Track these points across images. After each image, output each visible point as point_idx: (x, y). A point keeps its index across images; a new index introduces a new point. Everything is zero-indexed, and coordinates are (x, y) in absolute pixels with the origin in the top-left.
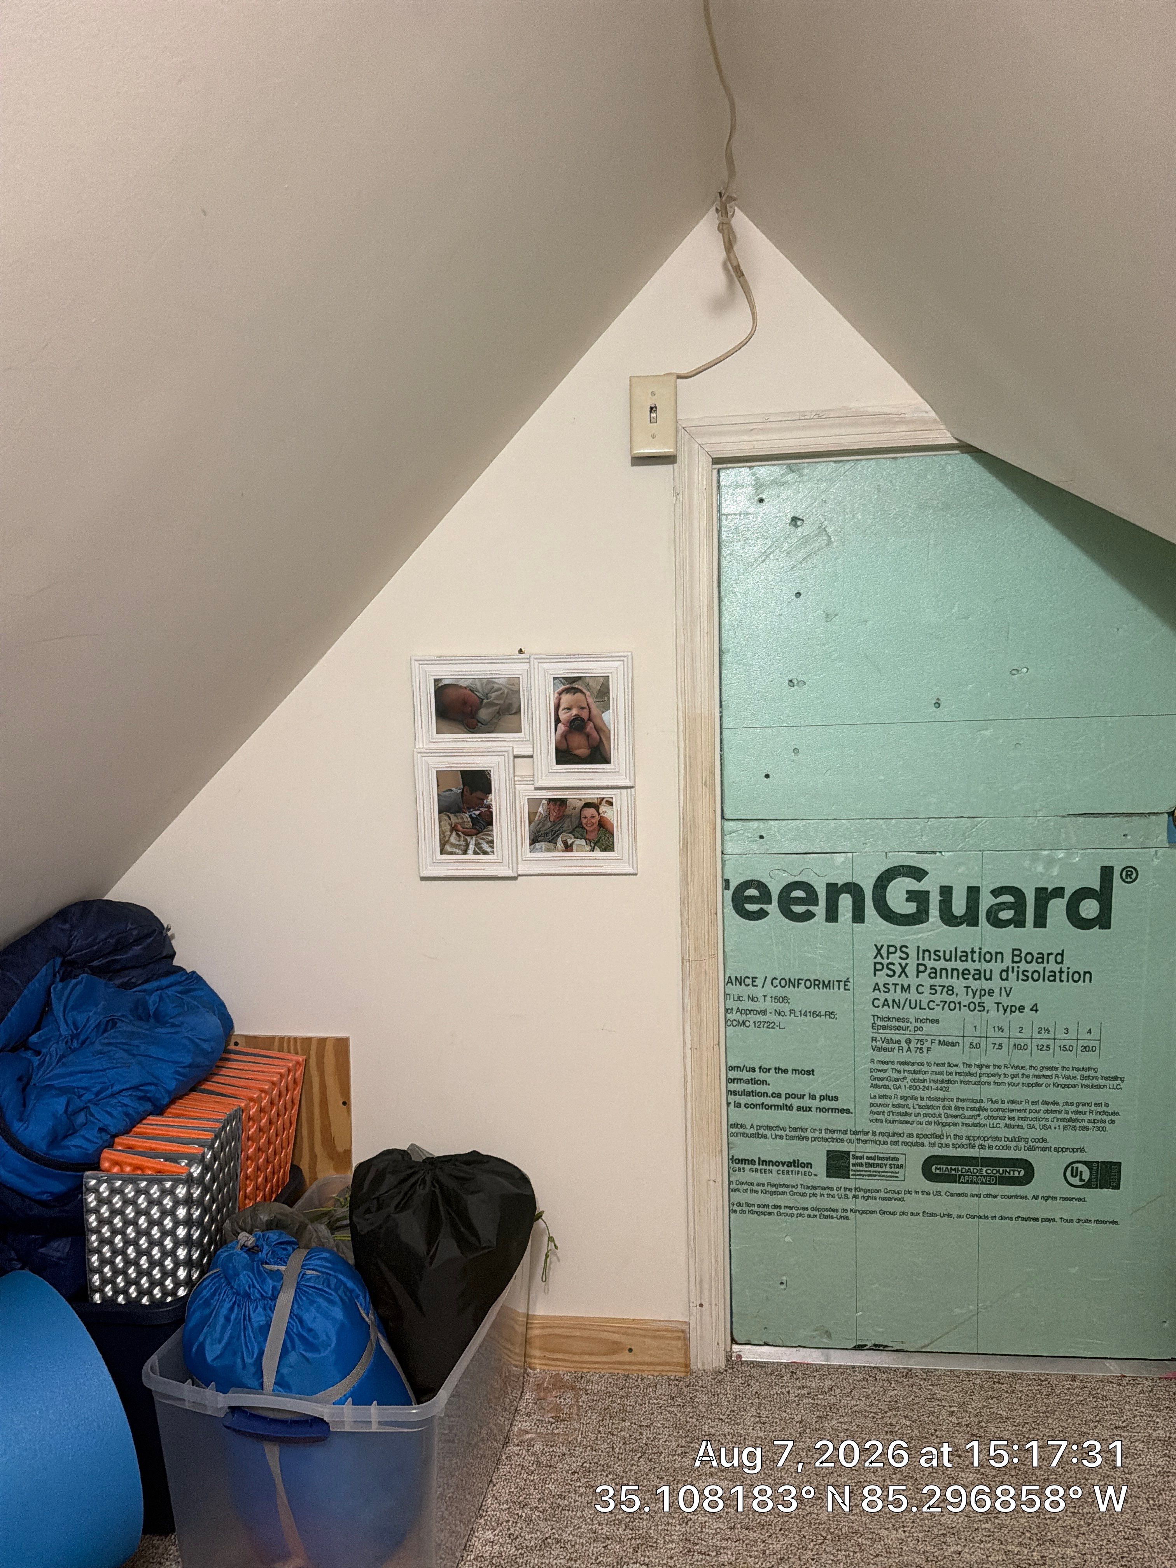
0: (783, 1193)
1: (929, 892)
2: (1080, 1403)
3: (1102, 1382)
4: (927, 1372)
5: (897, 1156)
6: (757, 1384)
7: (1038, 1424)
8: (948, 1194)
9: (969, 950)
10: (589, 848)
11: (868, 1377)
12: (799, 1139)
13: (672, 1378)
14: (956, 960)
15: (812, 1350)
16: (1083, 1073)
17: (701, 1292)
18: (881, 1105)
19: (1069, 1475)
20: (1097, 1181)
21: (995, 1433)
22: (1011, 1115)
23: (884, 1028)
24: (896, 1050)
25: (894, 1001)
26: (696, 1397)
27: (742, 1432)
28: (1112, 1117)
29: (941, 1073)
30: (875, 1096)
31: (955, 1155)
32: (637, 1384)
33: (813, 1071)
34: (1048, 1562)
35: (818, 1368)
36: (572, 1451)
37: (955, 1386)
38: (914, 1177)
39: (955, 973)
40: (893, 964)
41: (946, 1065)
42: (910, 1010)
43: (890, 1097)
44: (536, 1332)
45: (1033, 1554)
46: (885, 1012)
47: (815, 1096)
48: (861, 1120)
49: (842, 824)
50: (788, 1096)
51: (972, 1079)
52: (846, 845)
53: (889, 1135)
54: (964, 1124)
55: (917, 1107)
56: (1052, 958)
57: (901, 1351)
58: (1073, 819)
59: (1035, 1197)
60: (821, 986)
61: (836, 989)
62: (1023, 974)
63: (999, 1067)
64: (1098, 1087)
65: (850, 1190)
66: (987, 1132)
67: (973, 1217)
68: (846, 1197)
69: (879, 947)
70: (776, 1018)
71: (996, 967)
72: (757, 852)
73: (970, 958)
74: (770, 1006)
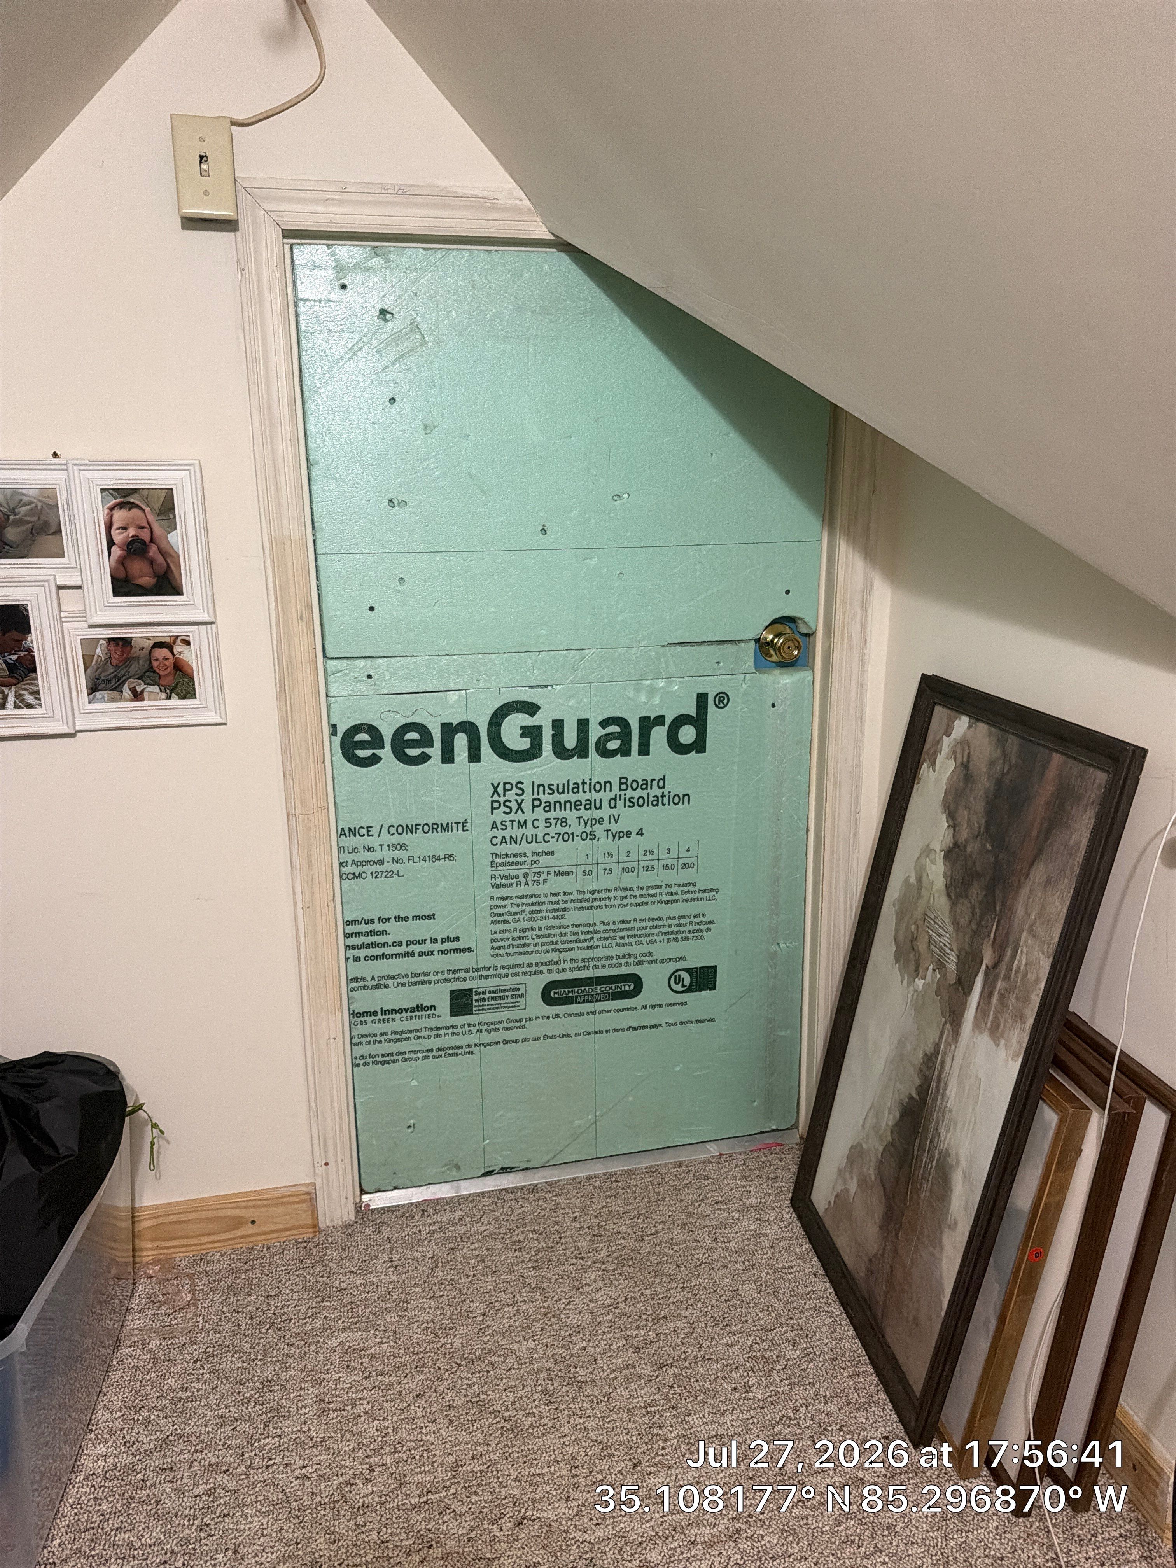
0: (406, 1039)
2: (686, 1186)
3: (704, 1163)
4: (550, 1184)
5: (517, 986)
6: (389, 1229)
7: (651, 1213)
8: (566, 1015)
9: (580, 782)
11: (496, 1200)
12: (422, 983)
13: (300, 1240)
14: (568, 793)
15: (442, 1184)
16: (683, 888)
17: (326, 1152)
18: (501, 940)
19: (678, 1254)
22: (621, 934)
23: (503, 864)
25: (511, 837)
26: (325, 1255)
27: (374, 1279)
28: (709, 926)
29: (557, 902)
30: (496, 931)
32: (262, 1254)
33: (434, 915)
34: (662, 1337)
35: (449, 1201)
36: (193, 1339)
37: (577, 1193)
38: (534, 1005)
39: (568, 805)
40: (510, 801)
41: (562, 894)
42: (527, 844)
43: (510, 931)
44: (145, 1224)
45: (651, 1333)
46: (502, 849)
47: (437, 939)
48: (483, 957)
49: (455, 660)
50: (409, 943)
51: (585, 905)
52: (460, 683)
53: (509, 968)
54: (578, 948)
55: (535, 937)
56: (655, 783)
57: (527, 1169)
58: (673, 648)
59: (644, 1007)
60: (439, 829)
61: (455, 831)
62: (630, 801)
63: (610, 891)
64: (697, 899)
65: (474, 1025)
66: (599, 953)
67: (589, 1033)
68: (470, 1032)
69: (496, 785)
70: (395, 867)
71: (605, 796)
72: (365, 693)
73: (581, 790)
74: (388, 854)
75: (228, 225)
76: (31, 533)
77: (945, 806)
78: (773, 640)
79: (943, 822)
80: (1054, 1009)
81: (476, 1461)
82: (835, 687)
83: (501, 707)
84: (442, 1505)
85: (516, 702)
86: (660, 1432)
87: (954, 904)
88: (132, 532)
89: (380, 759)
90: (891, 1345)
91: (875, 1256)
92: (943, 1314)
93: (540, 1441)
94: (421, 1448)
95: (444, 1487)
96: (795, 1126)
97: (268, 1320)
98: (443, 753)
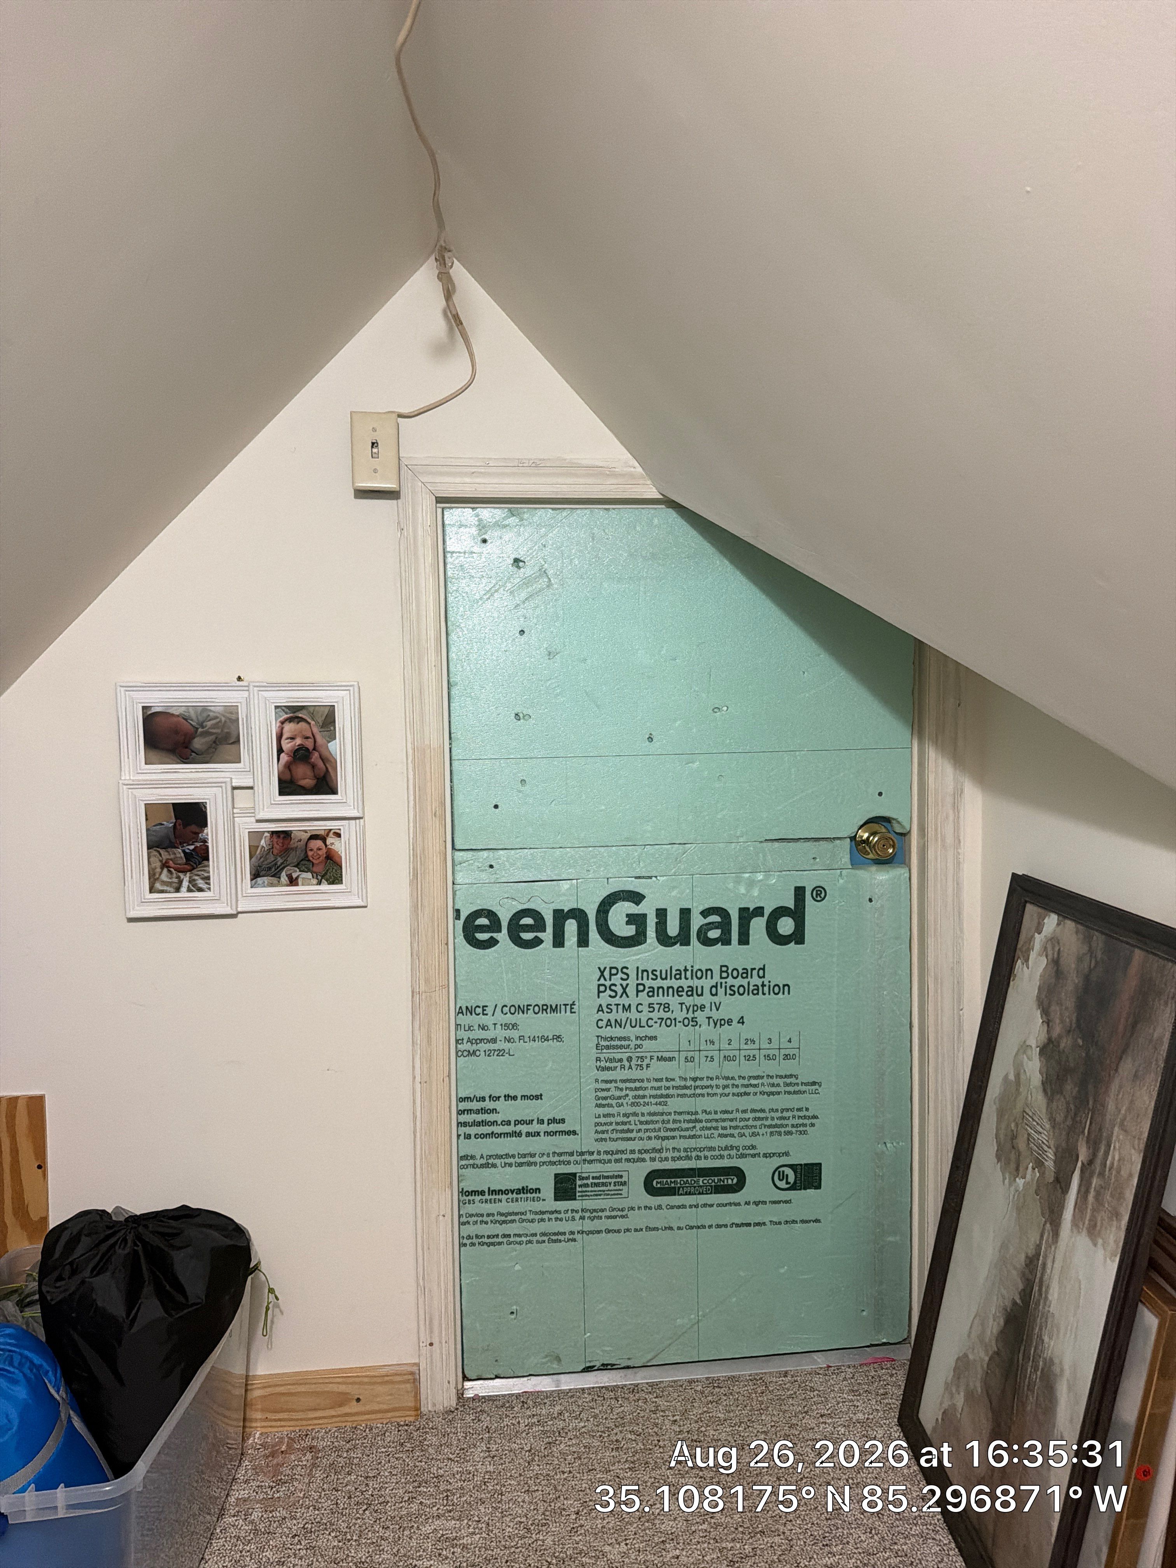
0: (513, 1221)
1: (646, 914)
2: (791, 1397)
3: (810, 1374)
4: (652, 1385)
5: (620, 1173)
6: (488, 1418)
7: (753, 1422)
8: (668, 1207)
9: (682, 969)
10: (315, 881)
11: (596, 1397)
12: (528, 1165)
13: (402, 1423)
14: (671, 979)
15: (544, 1377)
16: (785, 1080)
17: (431, 1332)
18: (605, 1124)
20: (801, 1183)
21: (713, 1435)
22: (724, 1124)
23: (608, 1047)
24: (619, 1068)
25: (616, 1020)
26: (425, 1439)
27: (471, 1468)
28: (814, 1121)
29: (659, 1088)
30: (599, 1115)
31: (674, 1168)
32: (364, 1434)
33: (541, 1095)
34: (758, 1552)
35: (548, 1395)
36: (293, 1514)
37: (678, 1396)
38: (637, 1194)
39: (671, 990)
40: (615, 985)
41: (664, 1080)
42: (631, 1028)
43: (613, 1115)
44: (257, 1393)
45: (746, 1547)
46: (608, 1032)
47: (543, 1120)
48: (588, 1141)
49: (568, 853)
50: (517, 1122)
51: (688, 1092)
52: (571, 872)
53: (612, 1153)
54: (680, 1137)
55: (638, 1123)
56: (755, 972)
57: (628, 1367)
58: (770, 844)
59: (748, 1203)
60: (549, 1010)
61: (563, 1012)
62: (731, 990)
63: (712, 1079)
64: (800, 1092)
65: (577, 1211)
66: (702, 1143)
67: (692, 1227)
68: (574, 1219)
69: (602, 969)
70: (506, 1046)
71: (707, 983)
72: (487, 881)
73: (683, 976)
74: (500, 1033)
75: (392, 495)
76: (215, 742)
77: (1039, 1002)
78: (868, 838)
79: (1038, 1017)
80: (1147, 1206)
82: (929, 883)
83: (608, 896)
85: (623, 891)
87: (1050, 1100)
89: (498, 942)
91: (982, 1478)
92: (1052, 1541)
96: (906, 1338)
98: (554, 937)
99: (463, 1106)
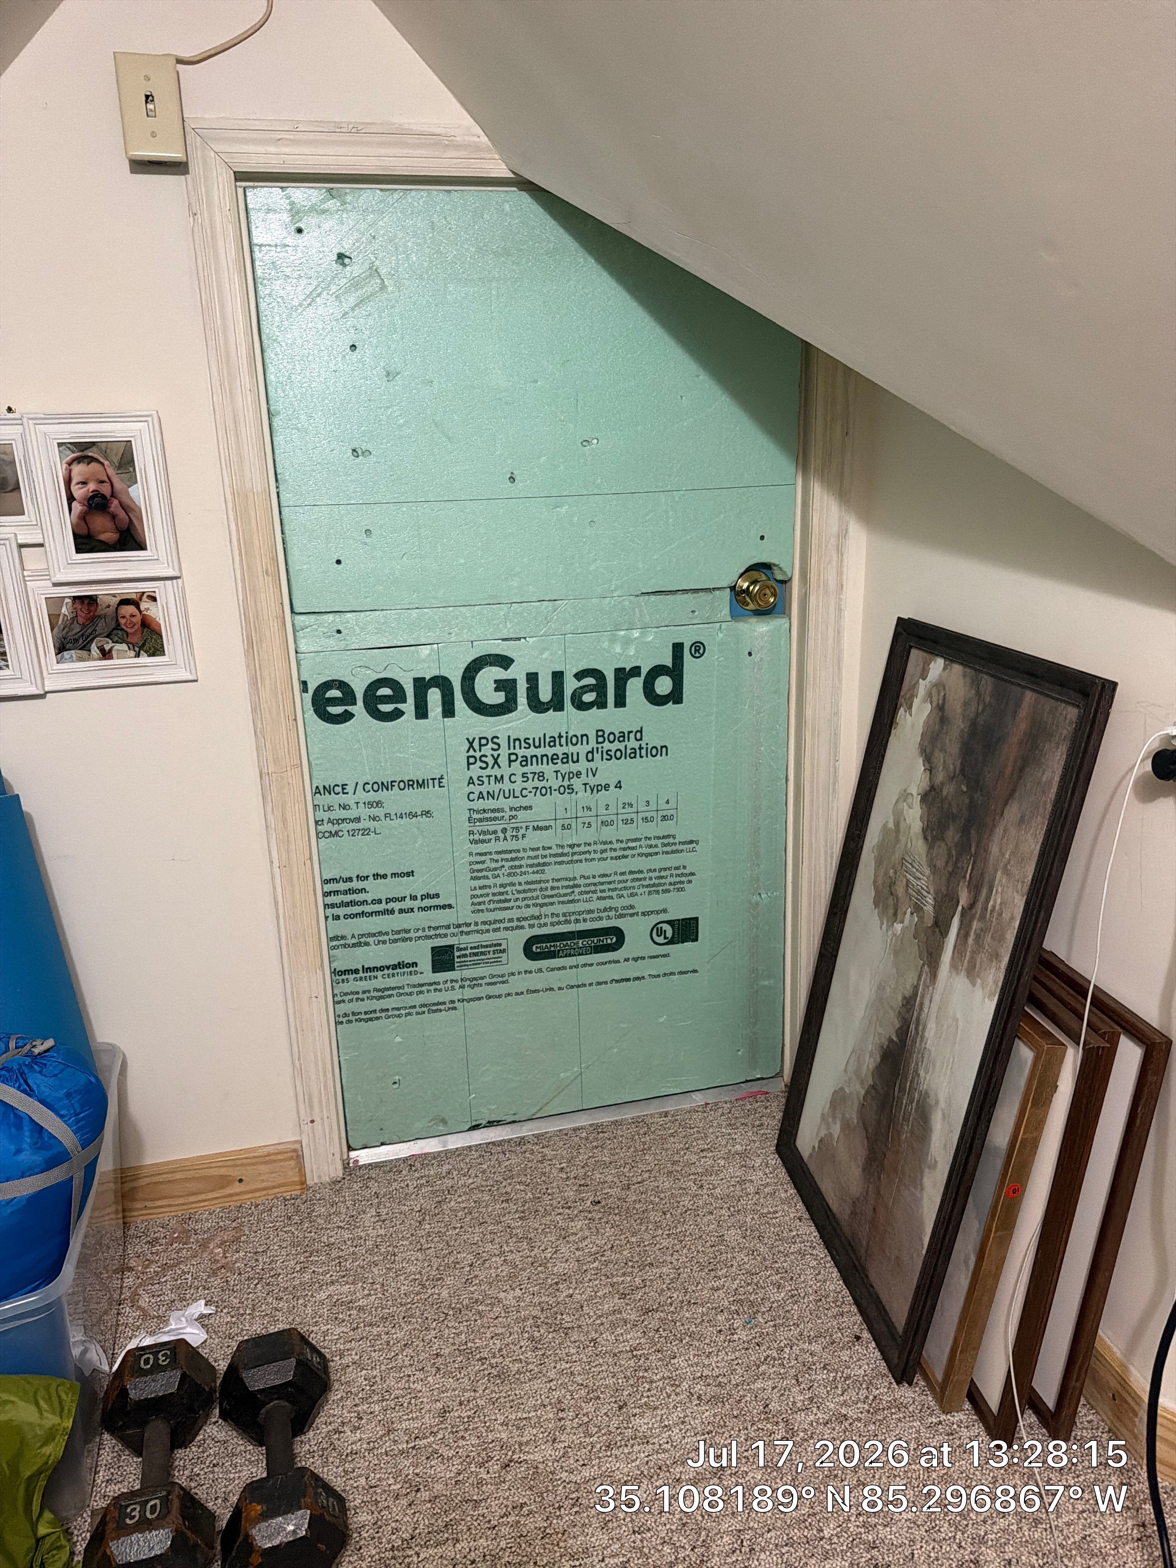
0: (389, 996)
2: (672, 1135)
3: (690, 1113)
4: (537, 1136)
5: (499, 942)
6: (376, 1185)
7: (637, 1162)
8: (548, 970)
9: (556, 736)
11: (483, 1153)
12: (403, 941)
13: (288, 1197)
14: (545, 746)
15: (430, 1139)
16: (663, 841)
17: (312, 1110)
18: (482, 896)
19: (664, 1202)
22: (603, 887)
23: (480, 820)
25: (488, 792)
26: (313, 1211)
27: (362, 1234)
28: (690, 878)
29: (536, 857)
30: (475, 887)
32: (250, 1212)
33: (413, 872)
34: (648, 1283)
35: (435, 1156)
37: (564, 1144)
38: (517, 960)
39: (545, 759)
40: (485, 756)
41: (541, 849)
42: (504, 799)
43: (490, 887)
45: (636, 1279)
46: (480, 804)
47: (417, 896)
48: (464, 913)
49: (426, 613)
50: (389, 900)
51: (565, 859)
52: (431, 637)
53: (490, 923)
54: (559, 903)
55: (514, 892)
56: (632, 736)
57: (514, 1122)
58: (647, 597)
59: (627, 960)
60: (415, 786)
61: (431, 787)
62: (607, 754)
63: (589, 844)
64: (677, 851)
65: (456, 981)
66: (581, 906)
67: (572, 987)
68: (453, 988)
69: (471, 740)
70: (372, 824)
71: (582, 749)
72: (335, 648)
73: (557, 743)
74: (364, 812)
75: (177, 168)
77: (921, 749)
78: (748, 587)
79: (920, 766)
80: (1029, 946)
81: (463, 1407)
82: (812, 633)
83: (474, 661)
84: (430, 1450)
85: (489, 655)
86: (646, 1374)
87: (931, 846)
88: (92, 486)
89: (354, 715)
90: (874, 1285)
91: (858, 1199)
92: (924, 1252)
93: (527, 1387)
94: (409, 1396)
95: (432, 1432)
96: (780, 1074)
97: (256, 1276)
98: (417, 707)
99: (328, 888)
